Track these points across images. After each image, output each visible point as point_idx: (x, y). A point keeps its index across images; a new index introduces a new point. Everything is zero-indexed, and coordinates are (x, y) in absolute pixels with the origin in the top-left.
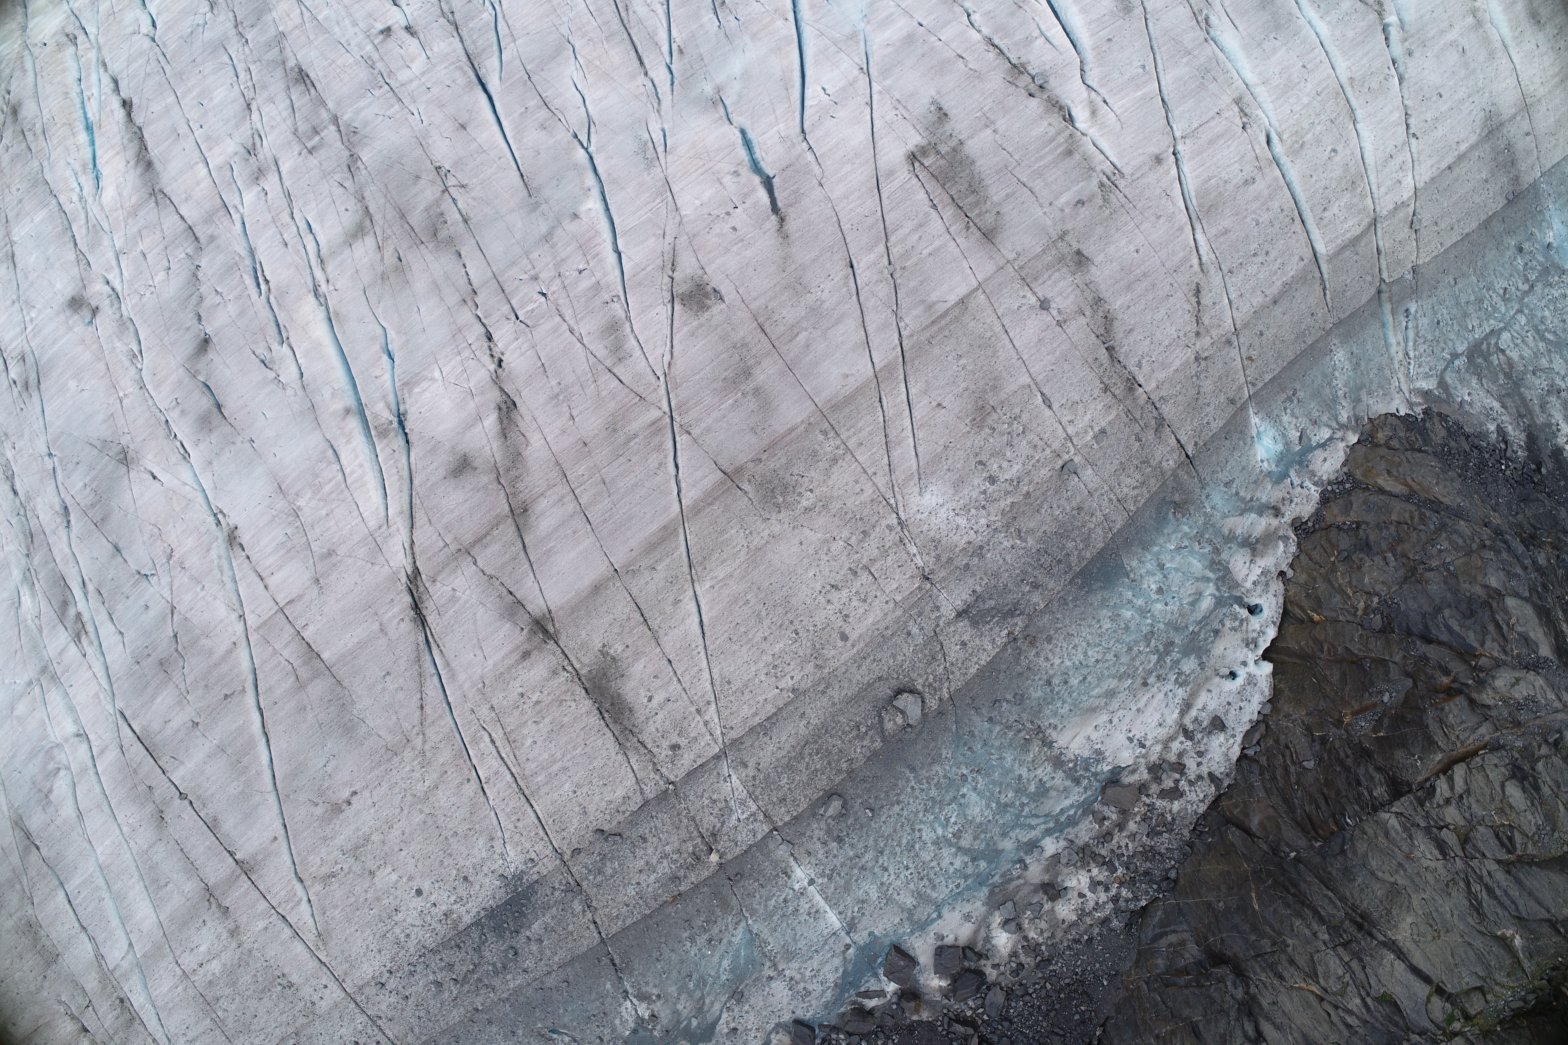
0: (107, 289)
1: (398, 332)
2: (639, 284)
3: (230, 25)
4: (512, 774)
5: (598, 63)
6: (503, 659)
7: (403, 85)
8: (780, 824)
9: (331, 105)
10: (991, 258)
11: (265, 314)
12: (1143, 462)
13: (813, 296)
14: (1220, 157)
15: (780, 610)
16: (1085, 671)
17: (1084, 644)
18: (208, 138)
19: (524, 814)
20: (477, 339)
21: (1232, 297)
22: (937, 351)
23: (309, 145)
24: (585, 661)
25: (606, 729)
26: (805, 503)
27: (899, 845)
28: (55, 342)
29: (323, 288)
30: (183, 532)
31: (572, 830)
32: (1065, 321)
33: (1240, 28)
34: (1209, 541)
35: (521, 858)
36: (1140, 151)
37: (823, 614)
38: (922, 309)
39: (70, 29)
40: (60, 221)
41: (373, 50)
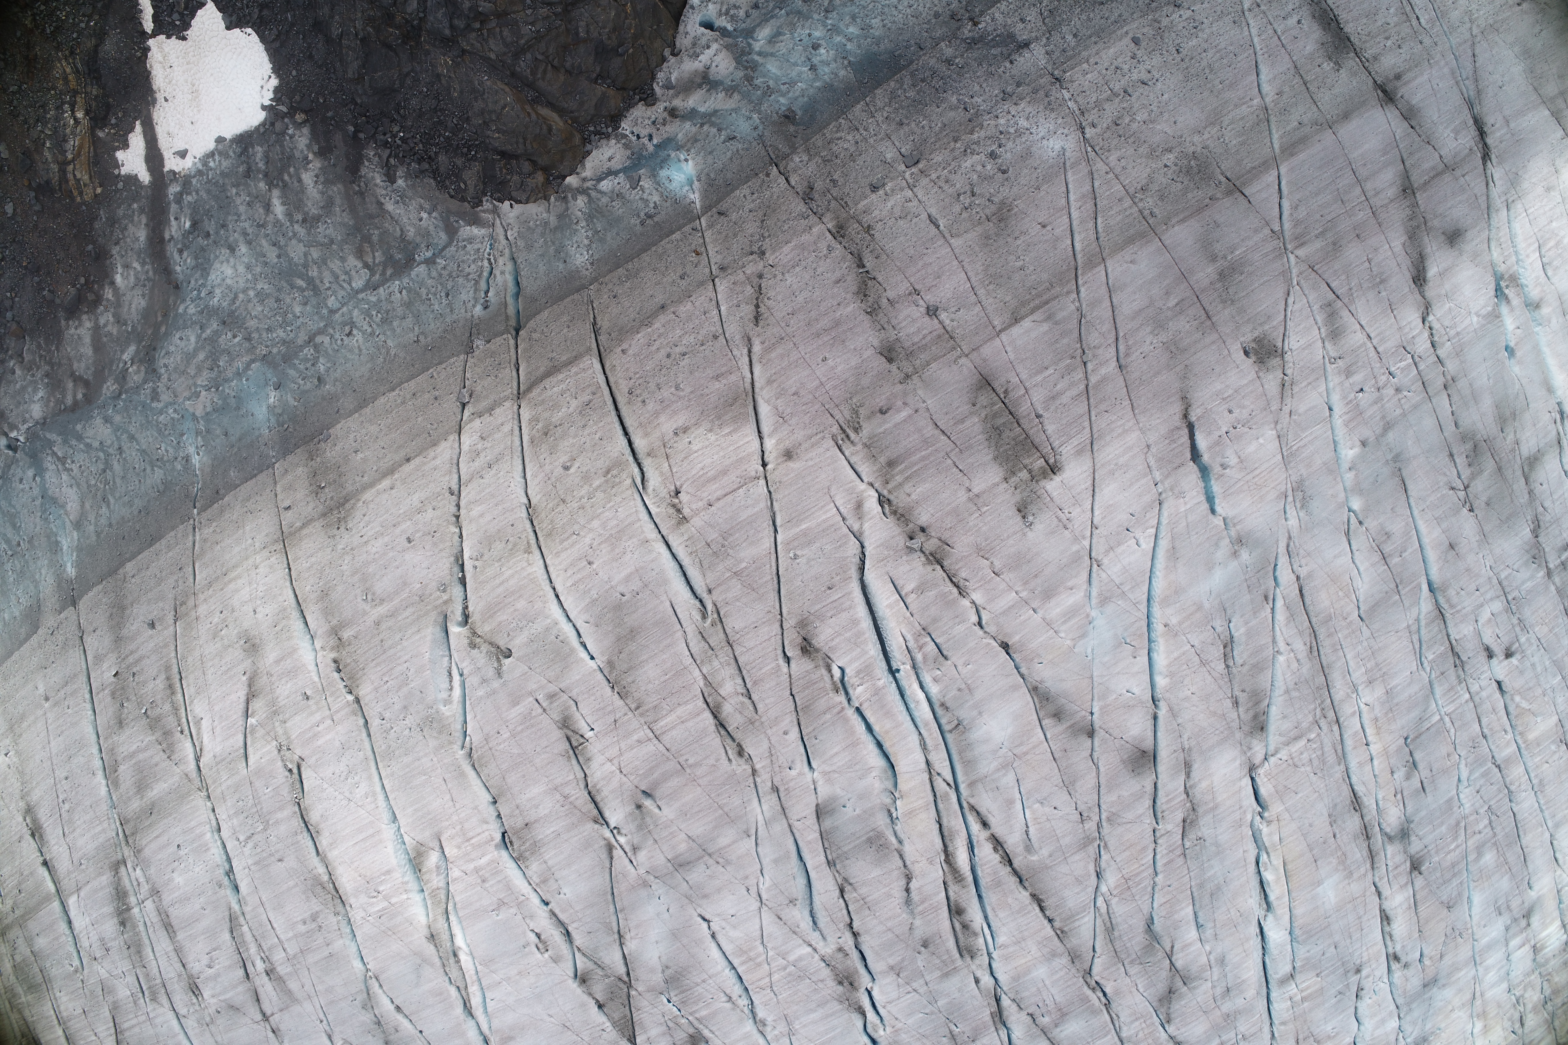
2: (1313, 371)
5: (1340, 593)
6: (1416, 77)
7: (1497, 597)
9: (1553, 588)
10: (985, 360)
12: (828, 161)
13: (1161, 340)
14: (715, 457)
17: (900, 7)
20: (1443, 344)
21: (716, 312)
22: (1045, 276)
24: (1351, 62)
26: (1171, 156)
32: (910, 294)
33: (668, 603)
34: (757, 88)
36: (810, 463)
37: (1154, 62)
38: (1060, 316)
41: (1519, 637)
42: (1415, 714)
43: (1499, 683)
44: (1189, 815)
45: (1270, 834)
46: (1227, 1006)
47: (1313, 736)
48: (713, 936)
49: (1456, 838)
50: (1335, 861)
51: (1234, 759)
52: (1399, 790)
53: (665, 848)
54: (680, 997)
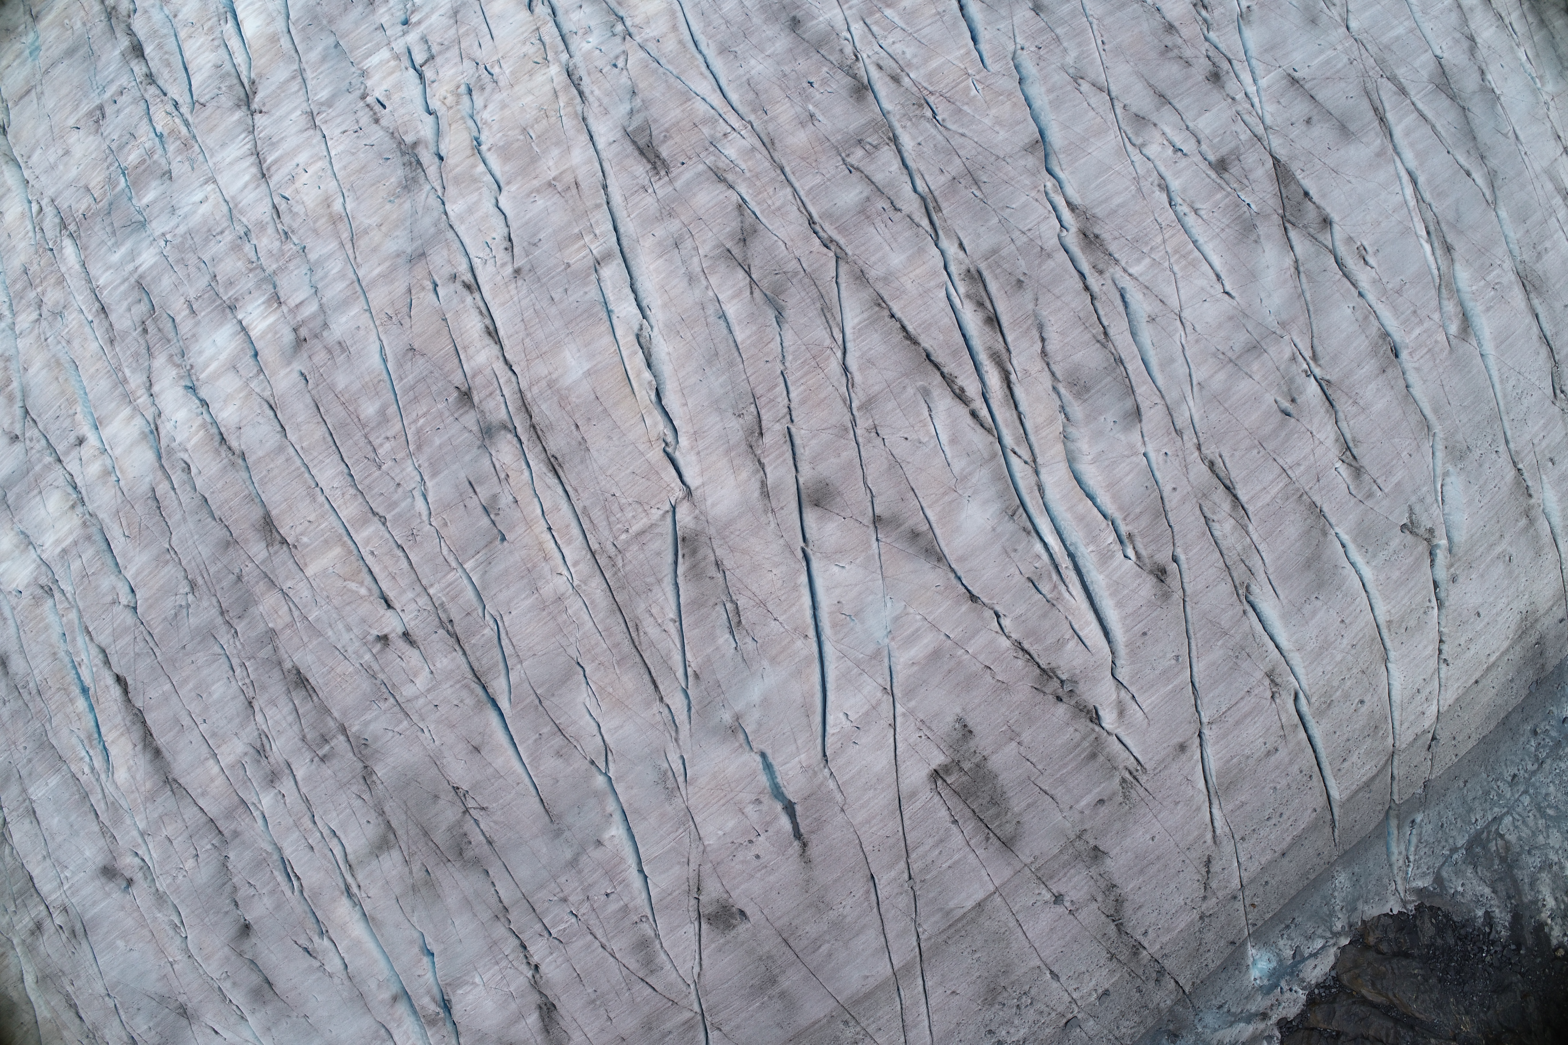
0: (137, 861)
1: (436, 940)
2: (667, 907)
3: (214, 612)
5: (611, 690)
7: (409, 700)
9: (336, 714)
10: (1009, 864)
11: (300, 908)
12: (1143, 1007)
13: (835, 912)
14: (1244, 735)
18: (214, 734)
20: (513, 951)
21: (1241, 861)
22: (953, 949)
23: (321, 753)
28: (94, 903)
29: (355, 889)
32: (1077, 910)
33: (1281, 597)
36: (1165, 745)
38: (938, 916)
39: (43, 581)
40: (75, 788)
41: (372, 659)
42: (497, 569)
43: (389, 606)
44: (757, 440)
45: (656, 424)
46: (674, 226)
47: (624, 536)
48: (1218, 277)
49: (419, 431)
50: (573, 399)
51: (714, 505)
52: (504, 482)
53: (1270, 363)
54: (1241, 212)
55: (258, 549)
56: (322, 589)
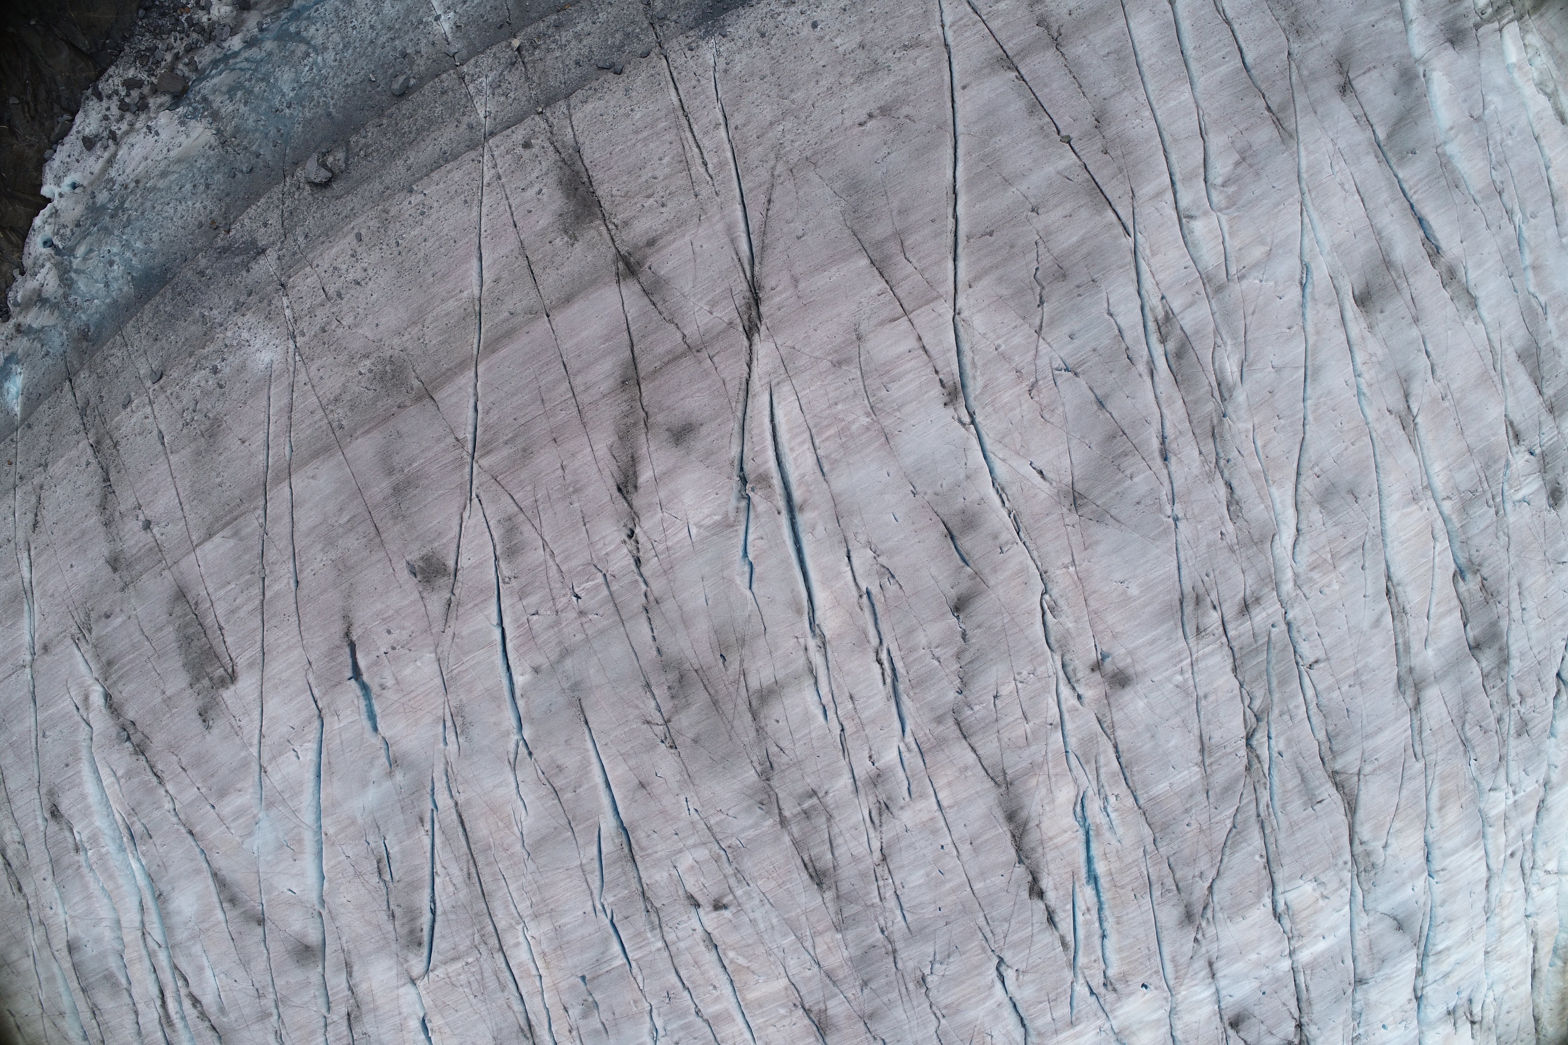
0: (1081, 690)
1: (731, 581)
2: (482, 591)
3: (902, 954)
4: (692, 132)
5: (500, 824)
6: (674, 241)
7: (704, 844)
8: (451, 71)
9: (787, 839)
10: (182, 574)
11: (887, 631)
12: (102, 378)
13: (330, 557)
15: (406, 265)
16: (179, 196)
17: (175, 220)
18: (935, 832)
19: (688, 92)
20: (648, 560)
21: (12, 518)
22: (237, 492)
23: (814, 800)
24: (595, 232)
25: (588, 167)
26: (368, 363)
27: (355, 48)
28: (1152, 642)
29: (813, 643)
30: (1013, 409)
31: (643, 75)
32: (135, 509)
34: (69, 305)
35: (700, 52)
36: (57, 658)
37: (372, 259)
38: (243, 533)
39: (1110, 996)
40: (1135, 778)
41: (735, 889)
42: (590, 955)
43: (709, 936)
47: (470, 960)
51: (391, 968)
52: (574, 1027)
55: (837, 1008)
56: (774, 963)
